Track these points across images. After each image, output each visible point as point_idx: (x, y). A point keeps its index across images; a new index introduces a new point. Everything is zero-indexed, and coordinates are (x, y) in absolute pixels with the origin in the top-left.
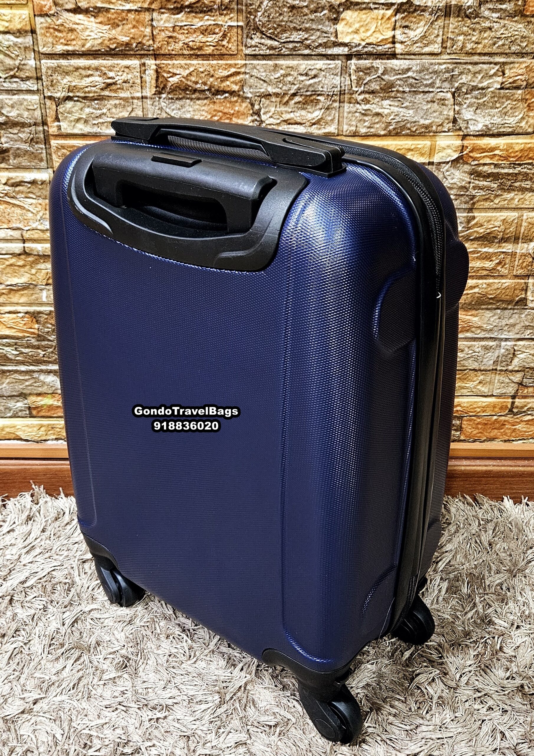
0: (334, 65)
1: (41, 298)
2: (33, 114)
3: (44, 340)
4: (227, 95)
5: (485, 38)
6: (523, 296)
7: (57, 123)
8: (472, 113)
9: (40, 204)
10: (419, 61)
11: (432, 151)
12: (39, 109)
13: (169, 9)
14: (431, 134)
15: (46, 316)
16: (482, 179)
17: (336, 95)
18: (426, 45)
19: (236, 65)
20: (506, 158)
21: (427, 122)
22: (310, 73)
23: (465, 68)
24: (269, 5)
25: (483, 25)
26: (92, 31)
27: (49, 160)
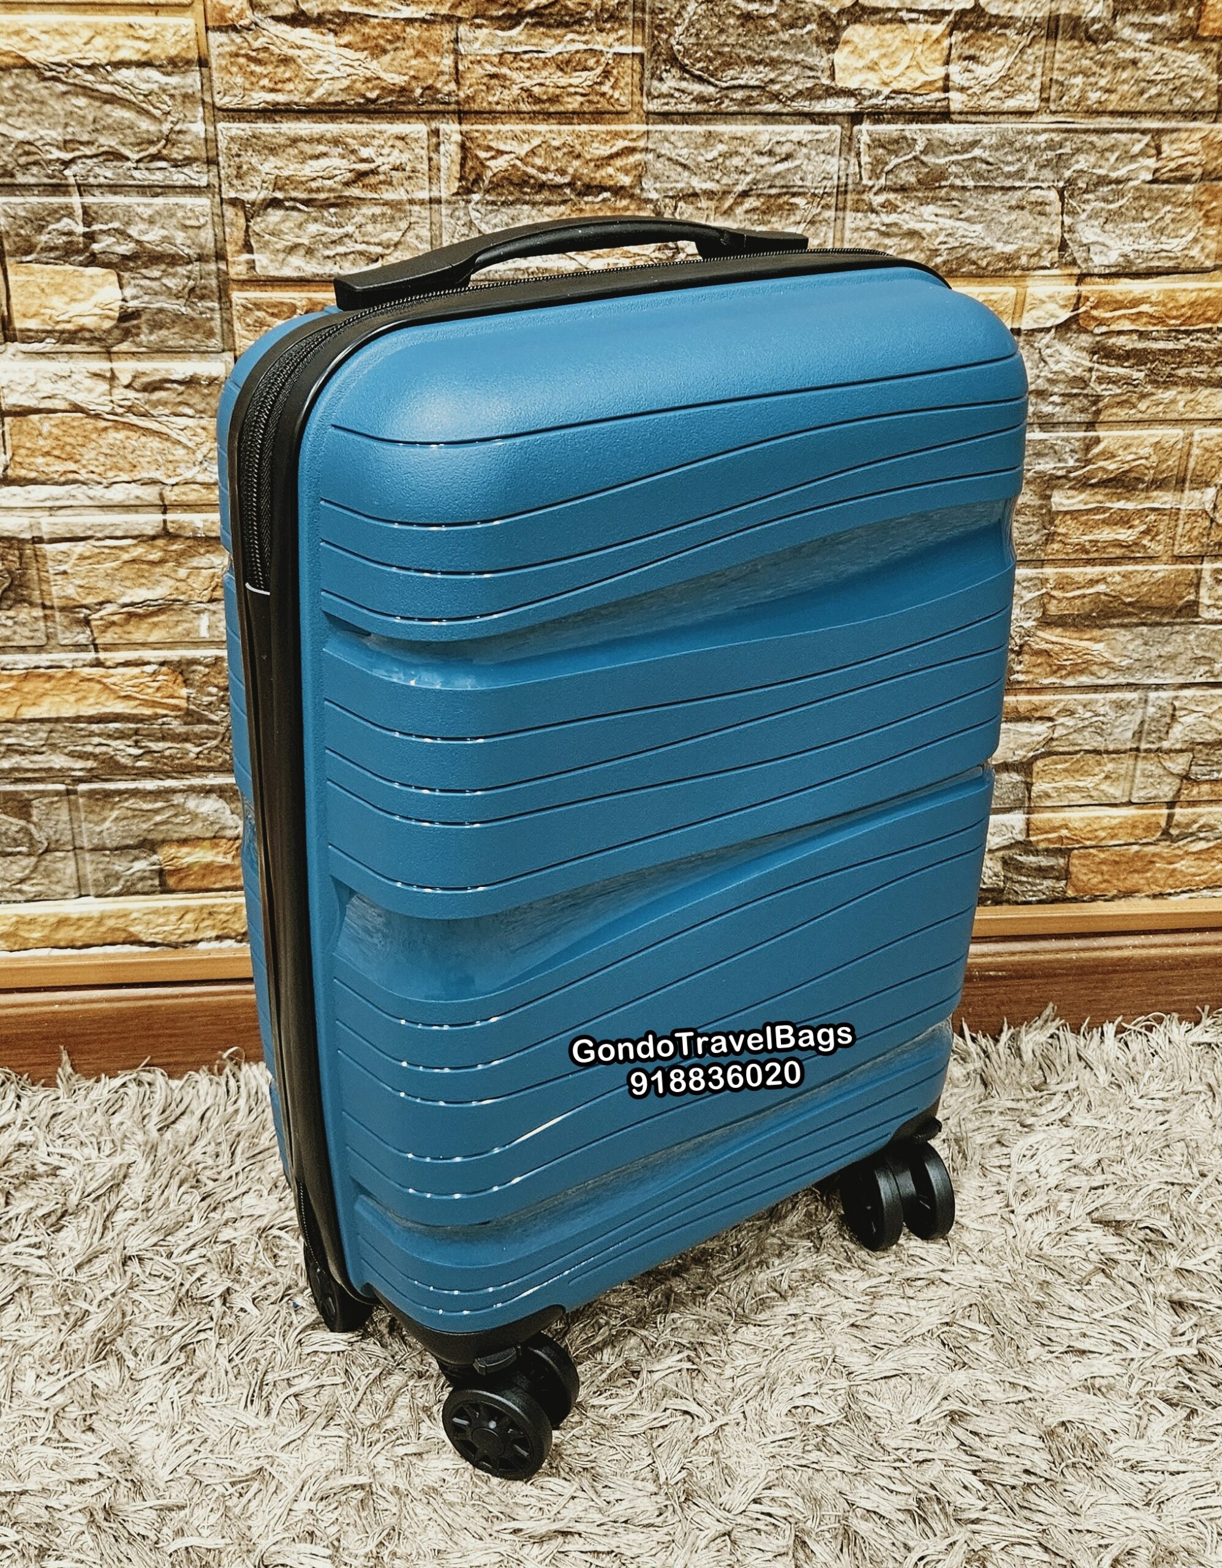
0: (827, 135)
1: (197, 631)
2: (197, 236)
3: (199, 722)
4: (606, 195)
5: (1124, 82)
6: (1192, 597)
7: (246, 256)
8: (1098, 231)
9: (204, 428)
10: (994, 126)
11: (1020, 306)
12: (209, 226)
13: (491, 18)
14: (1018, 273)
15: (207, 670)
16: (1113, 362)
17: (829, 194)
18: (1010, 95)
19: (627, 133)
20: (1161, 320)
21: (1009, 249)
22: (778, 149)
23: (1084, 142)
24: (699, 11)
25: (1121, 55)
26: (329, 62)
27: (229, 333)
